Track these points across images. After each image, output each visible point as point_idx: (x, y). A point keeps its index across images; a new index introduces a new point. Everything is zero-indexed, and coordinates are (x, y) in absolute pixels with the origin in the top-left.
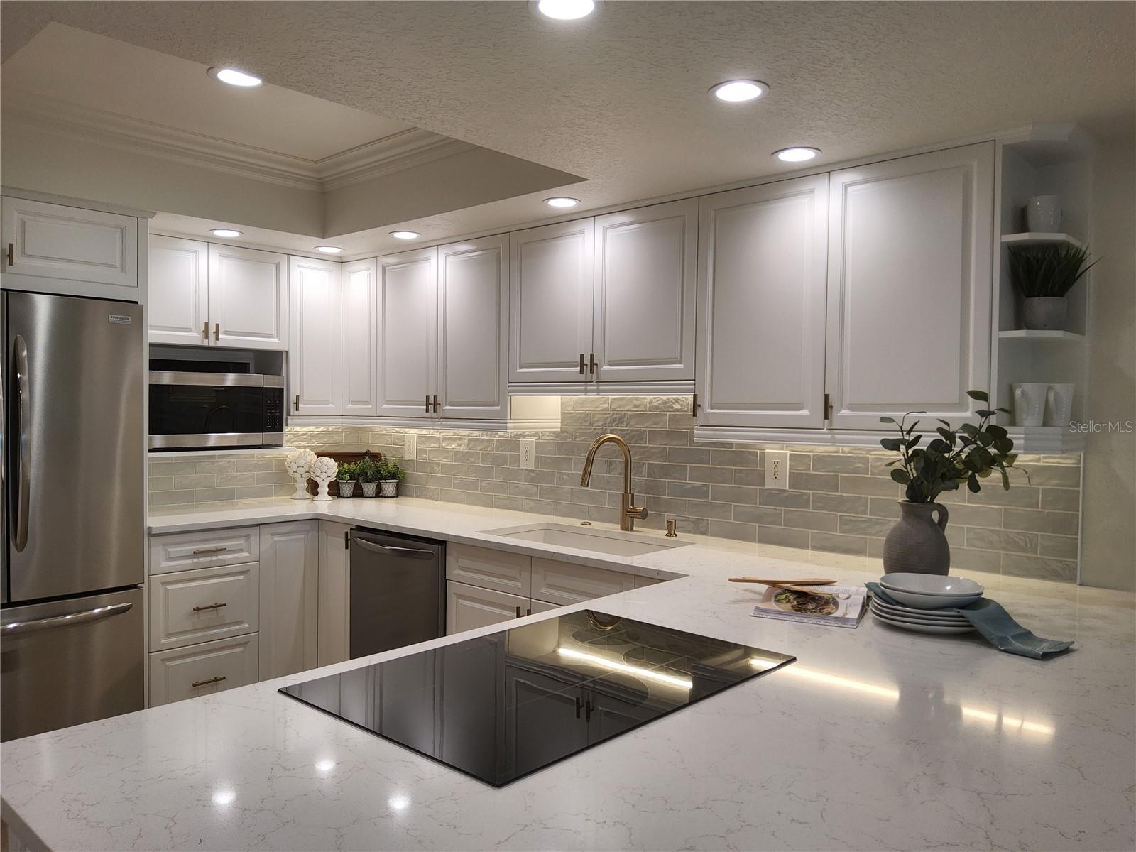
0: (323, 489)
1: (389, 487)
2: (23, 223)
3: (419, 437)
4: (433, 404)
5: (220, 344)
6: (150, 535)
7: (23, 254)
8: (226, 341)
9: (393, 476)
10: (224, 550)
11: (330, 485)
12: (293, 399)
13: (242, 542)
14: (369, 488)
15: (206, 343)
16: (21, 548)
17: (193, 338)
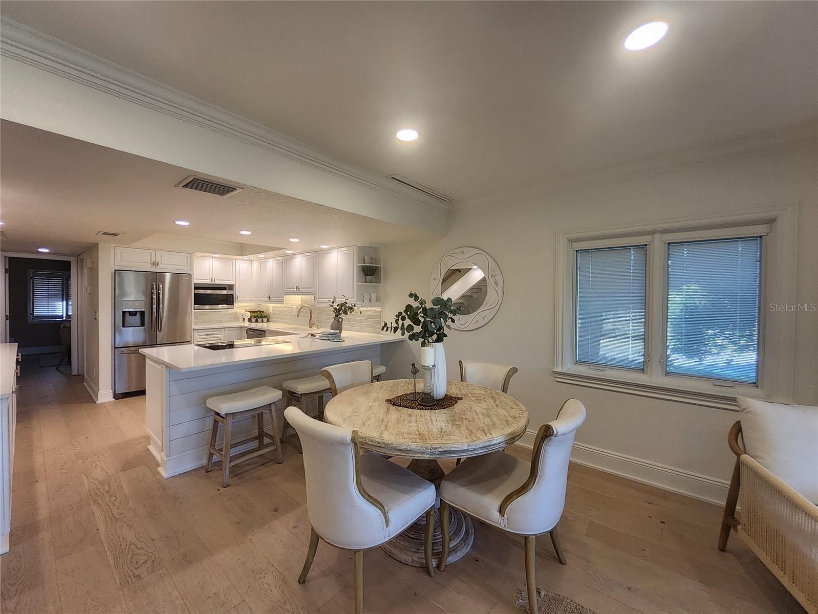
0: (246, 320)
1: (265, 320)
2: (161, 256)
3: (273, 307)
4: (269, 298)
5: (216, 283)
6: (194, 330)
7: (161, 264)
8: (217, 282)
9: (266, 317)
10: (214, 334)
11: (249, 319)
12: (237, 297)
13: (219, 332)
14: (260, 320)
15: (212, 283)
16: (160, 332)
17: (208, 282)
